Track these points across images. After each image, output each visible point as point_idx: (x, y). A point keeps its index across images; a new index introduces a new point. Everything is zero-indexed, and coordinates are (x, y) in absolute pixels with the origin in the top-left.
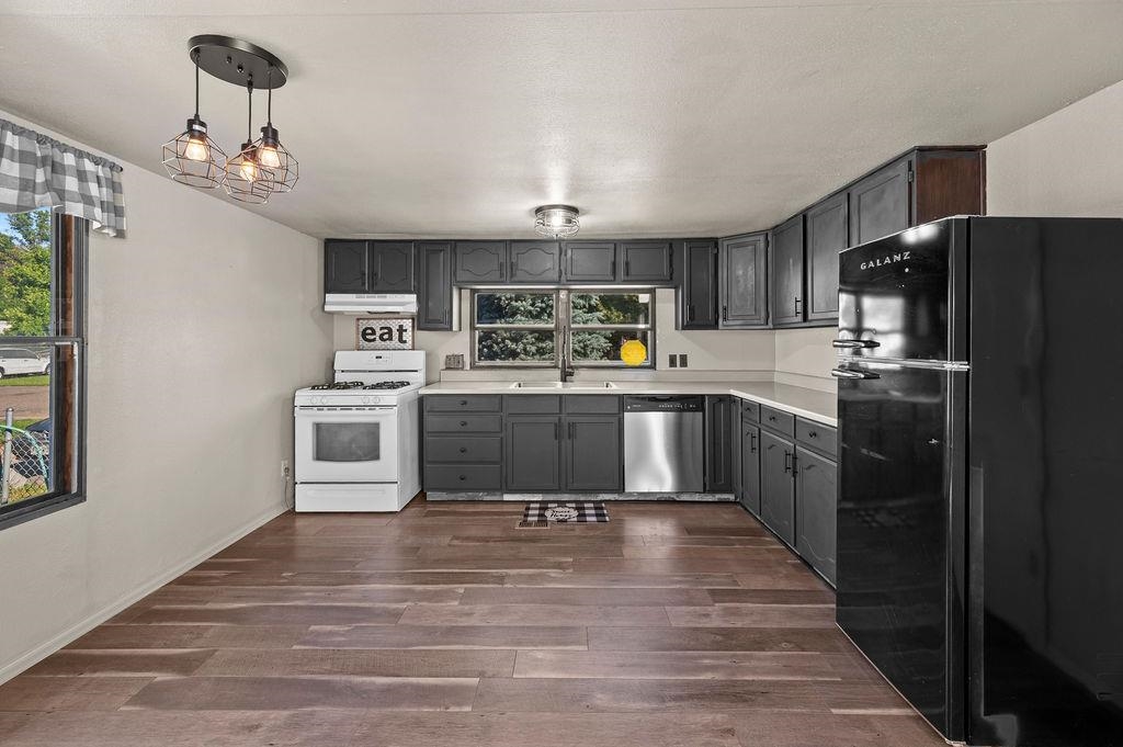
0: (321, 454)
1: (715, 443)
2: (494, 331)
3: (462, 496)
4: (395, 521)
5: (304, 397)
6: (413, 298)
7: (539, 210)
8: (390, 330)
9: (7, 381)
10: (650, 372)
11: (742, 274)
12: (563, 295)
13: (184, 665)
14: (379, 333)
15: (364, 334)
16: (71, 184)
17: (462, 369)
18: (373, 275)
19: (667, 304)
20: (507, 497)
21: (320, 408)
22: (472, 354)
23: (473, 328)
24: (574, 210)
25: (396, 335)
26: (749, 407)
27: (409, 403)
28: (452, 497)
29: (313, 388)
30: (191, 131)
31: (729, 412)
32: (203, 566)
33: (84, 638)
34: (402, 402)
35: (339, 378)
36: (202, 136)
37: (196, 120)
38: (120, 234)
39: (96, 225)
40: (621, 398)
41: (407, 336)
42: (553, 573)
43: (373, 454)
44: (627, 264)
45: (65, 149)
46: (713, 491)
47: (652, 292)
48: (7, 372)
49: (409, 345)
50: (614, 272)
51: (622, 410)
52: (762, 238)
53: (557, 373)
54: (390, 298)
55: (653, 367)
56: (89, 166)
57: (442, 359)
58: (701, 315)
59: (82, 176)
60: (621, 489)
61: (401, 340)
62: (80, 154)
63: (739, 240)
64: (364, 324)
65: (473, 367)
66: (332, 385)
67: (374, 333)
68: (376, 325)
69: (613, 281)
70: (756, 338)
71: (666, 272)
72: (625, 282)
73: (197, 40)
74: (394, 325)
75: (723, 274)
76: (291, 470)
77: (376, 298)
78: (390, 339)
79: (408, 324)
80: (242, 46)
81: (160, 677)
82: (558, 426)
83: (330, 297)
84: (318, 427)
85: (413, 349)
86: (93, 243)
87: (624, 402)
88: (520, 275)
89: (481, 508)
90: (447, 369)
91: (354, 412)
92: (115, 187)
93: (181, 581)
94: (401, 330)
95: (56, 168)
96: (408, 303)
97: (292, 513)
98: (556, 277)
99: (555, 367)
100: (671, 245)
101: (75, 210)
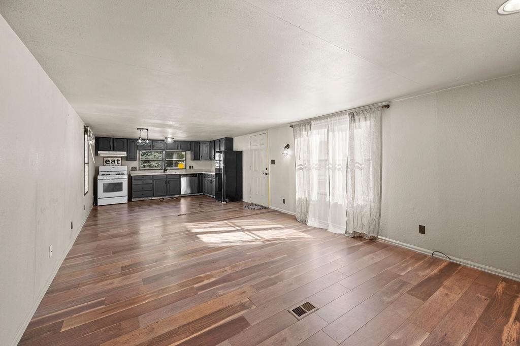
1: (199, 187)
4: (126, 205)
5: (101, 177)
6: (126, 153)
8: (114, 161)
10: (185, 170)
11: (205, 149)
12: (164, 152)
14: (111, 161)
15: (106, 162)
17: (137, 170)
18: (114, 146)
19: (189, 155)
20: (153, 198)
21: (105, 180)
22: (139, 167)
23: (139, 160)
24: (173, 138)
25: (116, 162)
26: (205, 175)
28: (139, 199)
31: (202, 177)
35: (101, 173)
40: (180, 174)
41: (120, 162)
43: (121, 189)
44: (180, 146)
46: (199, 193)
47: (186, 152)
49: (120, 164)
50: (178, 148)
51: (180, 177)
52: (208, 143)
54: (119, 153)
55: (186, 168)
57: (131, 168)
58: (197, 157)
60: (180, 193)
61: (118, 163)
63: (204, 142)
64: (105, 159)
65: (140, 170)
67: (109, 161)
68: (110, 159)
69: (177, 150)
70: (208, 162)
71: (189, 148)
72: (180, 150)
74: (116, 159)
75: (201, 149)
77: (114, 153)
78: (114, 163)
79: (120, 159)
82: (166, 181)
83: (100, 152)
85: (123, 165)
87: (180, 176)
88: (155, 148)
90: (132, 170)
91: (115, 180)
94: (118, 161)
96: (124, 154)
97: (97, 206)
98: (163, 148)
99: (162, 169)
100: (190, 142)
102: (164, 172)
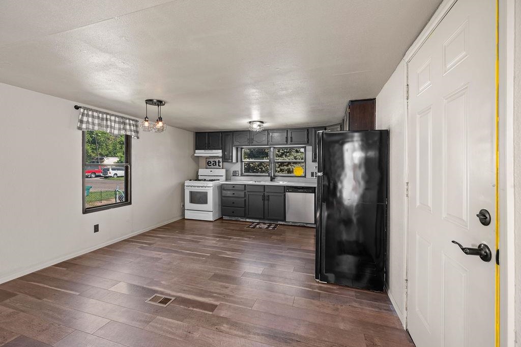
0: (192, 201)
2: (263, 162)
3: (233, 219)
4: (212, 224)
5: (187, 183)
6: (221, 151)
7: (250, 122)
8: (216, 162)
9: (118, 178)
10: (304, 178)
12: (272, 149)
13: (150, 244)
15: (208, 164)
16: (128, 127)
17: (238, 176)
18: (209, 143)
19: (310, 152)
20: (247, 220)
21: (191, 186)
22: (242, 171)
23: (242, 161)
24: (262, 122)
25: (217, 164)
27: (218, 187)
28: (231, 218)
29: (190, 180)
30: (146, 120)
32: (158, 228)
33: (133, 237)
34: (215, 186)
35: (200, 178)
36: (147, 121)
37: (147, 117)
38: (138, 138)
39: (133, 136)
40: (285, 187)
41: (221, 164)
42: (246, 239)
43: (206, 202)
44: (291, 138)
45: (126, 119)
47: (305, 148)
48: (118, 175)
49: (221, 167)
50: (287, 141)
51: (285, 191)
52: (339, 126)
53: (269, 178)
54: (214, 151)
55: (305, 176)
56: (131, 122)
57: (232, 173)
59: (130, 125)
60: (284, 220)
61: (219, 165)
62: (129, 119)
63: (333, 127)
64: (208, 160)
65: (242, 175)
66: (197, 179)
67: (211, 163)
68: (212, 160)
69: (287, 144)
71: (306, 140)
72: (291, 144)
73: (146, 101)
74: (217, 160)
76: (184, 206)
77: (210, 151)
79: (221, 160)
80: (155, 101)
81: (144, 245)
82: (264, 196)
83: (197, 151)
84: (191, 193)
85: (223, 168)
86: (133, 140)
87: (285, 189)
89: (239, 223)
90: (233, 176)
91: (200, 188)
92: (137, 126)
93: (153, 230)
94: (219, 162)
95: (125, 124)
96: (219, 153)
97: (184, 219)
98: (266, 143)
99: (269, 176)
100: (308, 130)
101: (129, 133)
102: (271, 180)
